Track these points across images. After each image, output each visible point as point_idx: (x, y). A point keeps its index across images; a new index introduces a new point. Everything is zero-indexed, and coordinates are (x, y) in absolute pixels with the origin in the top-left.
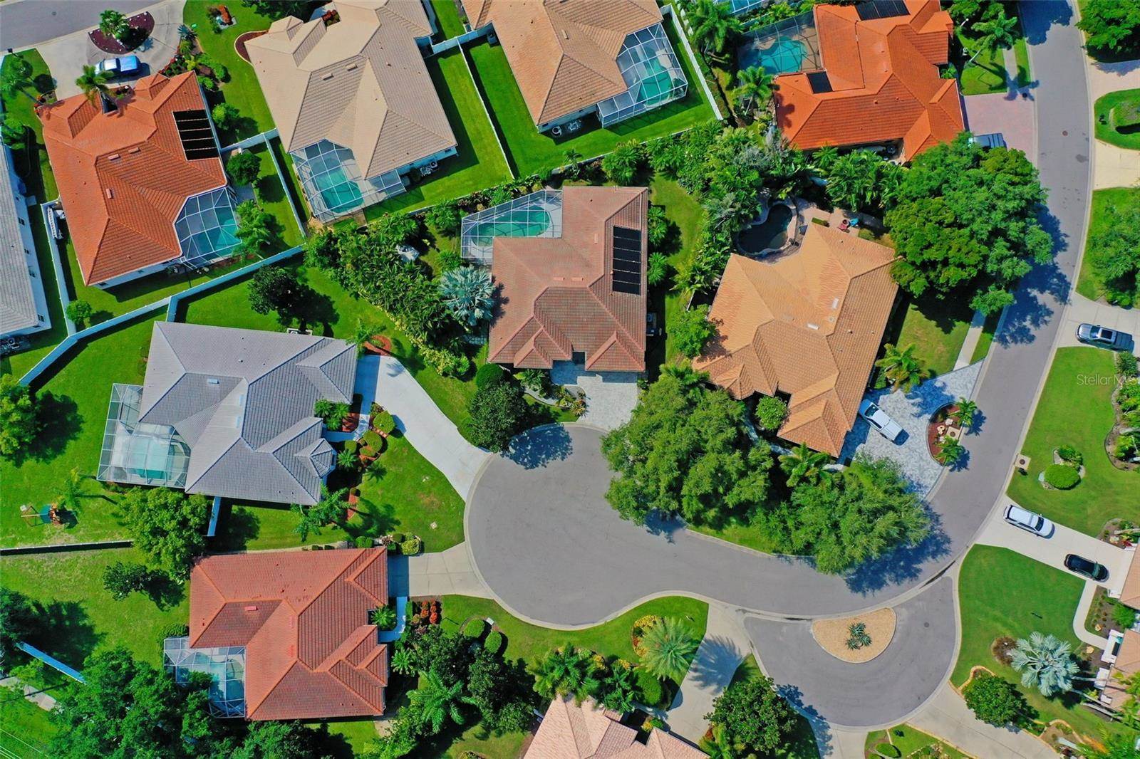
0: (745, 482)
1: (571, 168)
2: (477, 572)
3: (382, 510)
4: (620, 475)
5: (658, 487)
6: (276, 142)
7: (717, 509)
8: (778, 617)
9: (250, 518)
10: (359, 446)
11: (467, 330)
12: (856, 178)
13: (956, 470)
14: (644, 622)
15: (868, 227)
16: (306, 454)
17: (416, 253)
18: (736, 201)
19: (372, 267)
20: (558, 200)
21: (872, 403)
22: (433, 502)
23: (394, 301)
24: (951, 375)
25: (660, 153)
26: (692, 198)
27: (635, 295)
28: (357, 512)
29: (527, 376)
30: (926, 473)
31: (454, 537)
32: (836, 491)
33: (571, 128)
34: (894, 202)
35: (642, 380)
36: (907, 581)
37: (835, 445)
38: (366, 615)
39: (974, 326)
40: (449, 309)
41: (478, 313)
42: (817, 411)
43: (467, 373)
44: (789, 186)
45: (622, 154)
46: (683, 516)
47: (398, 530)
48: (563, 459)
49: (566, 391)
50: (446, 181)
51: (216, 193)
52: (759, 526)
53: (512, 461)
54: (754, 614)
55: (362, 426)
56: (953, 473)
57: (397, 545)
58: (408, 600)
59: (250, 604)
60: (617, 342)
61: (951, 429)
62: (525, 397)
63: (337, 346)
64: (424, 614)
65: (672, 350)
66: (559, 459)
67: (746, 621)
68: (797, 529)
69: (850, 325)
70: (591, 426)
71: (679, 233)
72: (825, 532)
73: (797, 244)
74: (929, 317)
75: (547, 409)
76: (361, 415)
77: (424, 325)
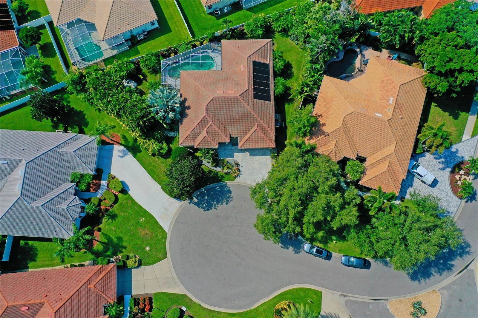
0: (344, 212)
1: (226, 31)
2: (175, 276)
3: (115, 240)
4: (263, 212)
5: (288, 218)
6: (51, 24)
7: (323, 231)
8: (366, 299)
9: (32, 248)
10: (100, 200)
11: (165, 126)
12: (399, 25)
13: (469, 201)
14: (281, 306)
15: (403, 60)
16: (64, 206)
17: (135, 84)
18: (327, 40)
19: (105, 89)
20: (219, 51)
21: (415, 162)
22: (147, 234)
23: (119, 109)
24: (460, 144)
25: (277, 20)
26: (298, 47)
27: (267, 102)
28: (99, 242)
29: (203, 153)
30: (451, 204)
31: (161, 256)
32: (403, 217)
33: (225, 10)
34: (422, 39)
35: (274, 153)
36: (445, 273)
37: (396, 188)
38: (102, 308)
39: (471, 115)
40: (153, 113)
41: (171, 115)
42: (383, 167)
43: (166, 153)
44: (356, 35)
45: (256, 20)
46: (304, 236)
47: (125, 252)
48: (227, 204)
49: (228, 162)
50: (152, 42)
51: (12, 51)
52: (352, 241)
53: (196, 206)
54: (350, 297)
55: (103, 188)
56: (467, 203)
57: (124, 262)
58: (132, 297)
59: (24, 305)
60: (258, 129)
61: (463, 177)
62: (203, 167)
63: (85, 139)
64: (141, 306)
65: (291, 134)
66: (224, 204)
67: (346, 302)
68: (378, 242)
69: (400, 114)
70: (244, 183)
71: (292, 67)
72: (398, 243)
73: (362, 71)
74: (444, 110)
75: (216, 174)
76: (102, 182)
77: (138, 123)
